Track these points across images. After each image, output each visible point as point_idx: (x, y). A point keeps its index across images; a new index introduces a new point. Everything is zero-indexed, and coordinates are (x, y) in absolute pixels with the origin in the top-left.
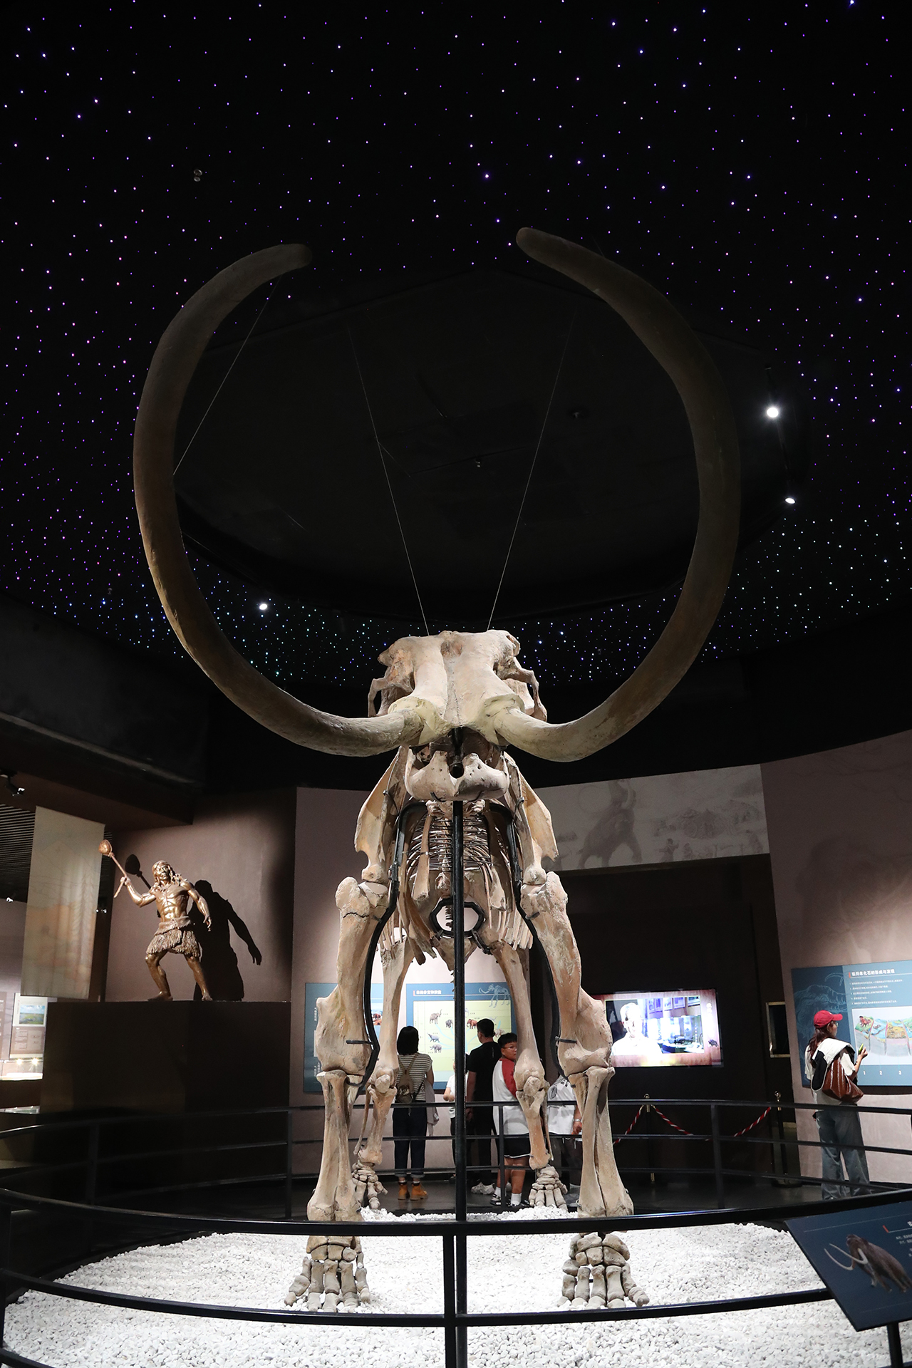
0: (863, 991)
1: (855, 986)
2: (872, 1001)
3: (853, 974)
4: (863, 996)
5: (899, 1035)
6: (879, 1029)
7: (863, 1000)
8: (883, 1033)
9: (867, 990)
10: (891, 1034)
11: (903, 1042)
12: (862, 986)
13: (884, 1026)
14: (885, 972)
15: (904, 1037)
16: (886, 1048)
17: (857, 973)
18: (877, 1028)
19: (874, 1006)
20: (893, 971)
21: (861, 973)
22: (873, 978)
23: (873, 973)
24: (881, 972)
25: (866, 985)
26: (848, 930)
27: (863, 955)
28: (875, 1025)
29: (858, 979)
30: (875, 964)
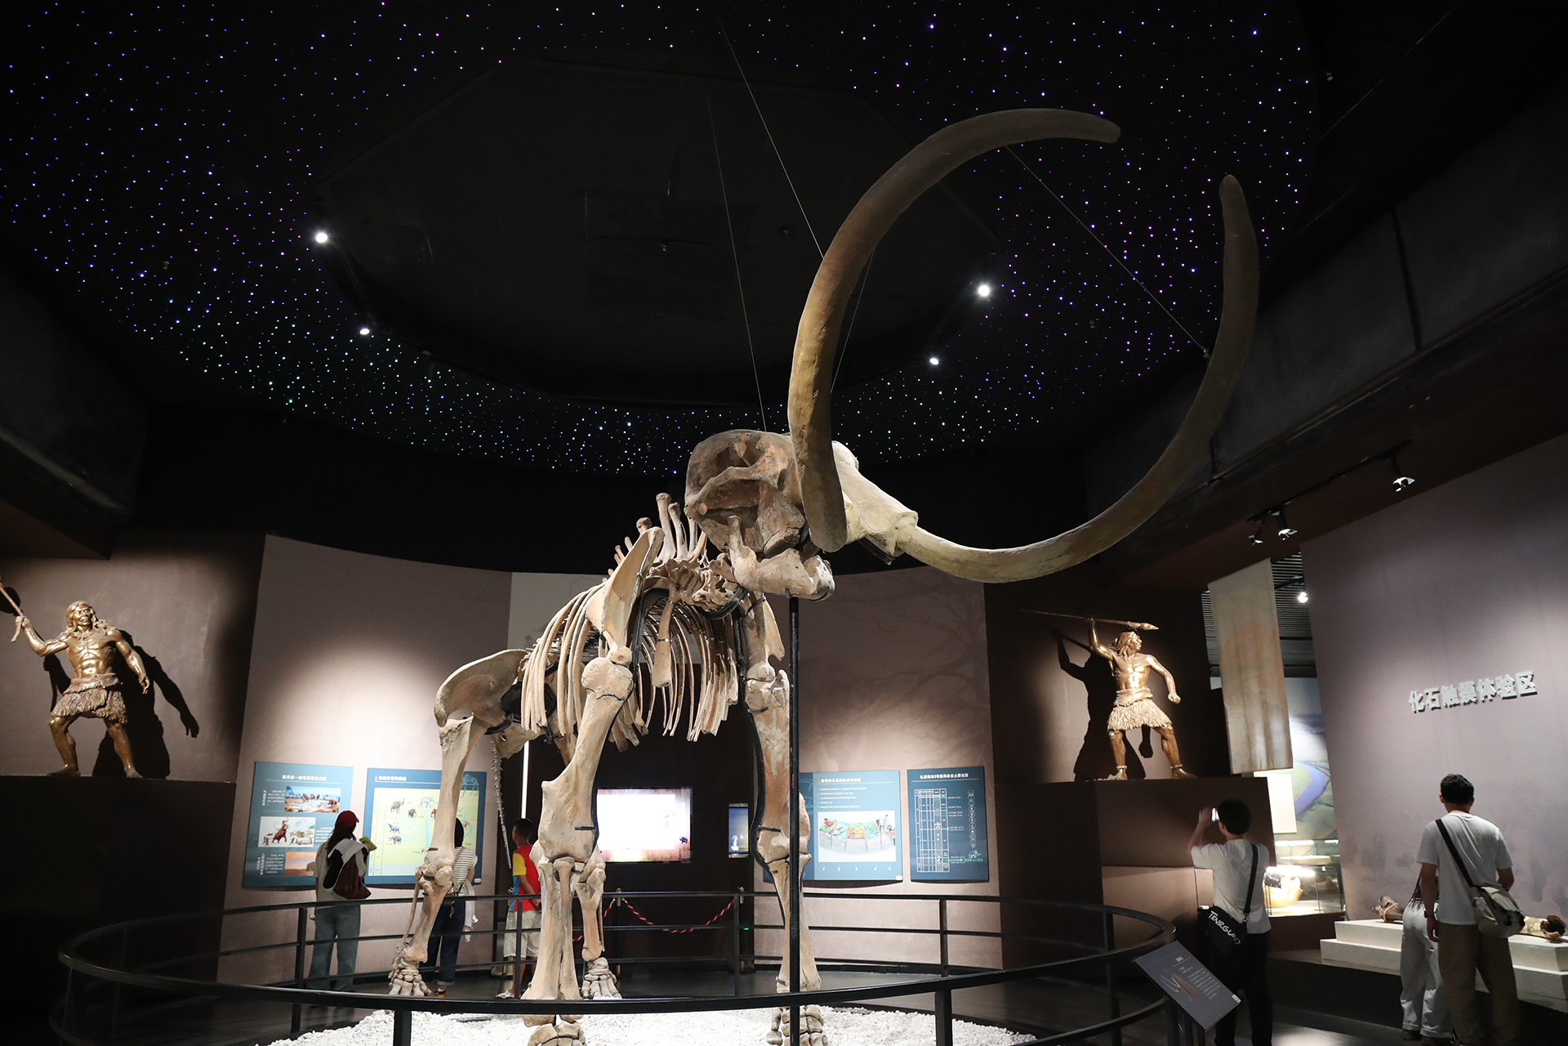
0: (830, 796)
1: (823, 792)
2: (837, 805)
3: (823, 781)
4: (830, 800)
5: (858, 836)
6: (841, 830)
7: (830, 805)
8: (845, 834)
9: (834, 796)
10: (852, 835)
11: (862, 842)
12: (830, 792)
13: (846, 828)
14: (852, 780)
15: (863, 838)
16: (845, 847)
17: (826, 780)
18: (839, 829)
19: (839, 810)
20: (859, 780)
21: (830, 781)
22: (841, 785)
23: (841, 780)
24: (848, 780)
25: (833, 791)
26: (820, 741)
27: (832, 765)
28: (838, 827)
29: (826, 785)
30: (842, 772)
